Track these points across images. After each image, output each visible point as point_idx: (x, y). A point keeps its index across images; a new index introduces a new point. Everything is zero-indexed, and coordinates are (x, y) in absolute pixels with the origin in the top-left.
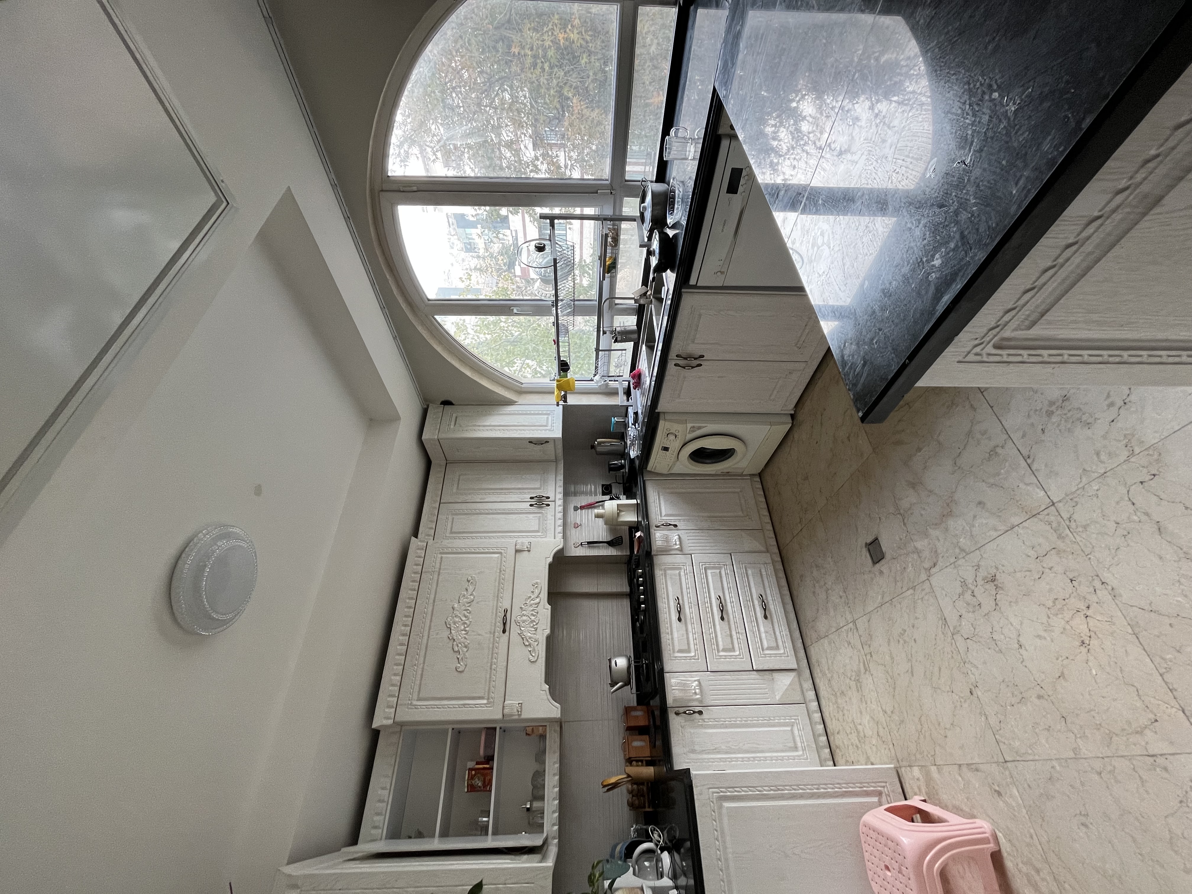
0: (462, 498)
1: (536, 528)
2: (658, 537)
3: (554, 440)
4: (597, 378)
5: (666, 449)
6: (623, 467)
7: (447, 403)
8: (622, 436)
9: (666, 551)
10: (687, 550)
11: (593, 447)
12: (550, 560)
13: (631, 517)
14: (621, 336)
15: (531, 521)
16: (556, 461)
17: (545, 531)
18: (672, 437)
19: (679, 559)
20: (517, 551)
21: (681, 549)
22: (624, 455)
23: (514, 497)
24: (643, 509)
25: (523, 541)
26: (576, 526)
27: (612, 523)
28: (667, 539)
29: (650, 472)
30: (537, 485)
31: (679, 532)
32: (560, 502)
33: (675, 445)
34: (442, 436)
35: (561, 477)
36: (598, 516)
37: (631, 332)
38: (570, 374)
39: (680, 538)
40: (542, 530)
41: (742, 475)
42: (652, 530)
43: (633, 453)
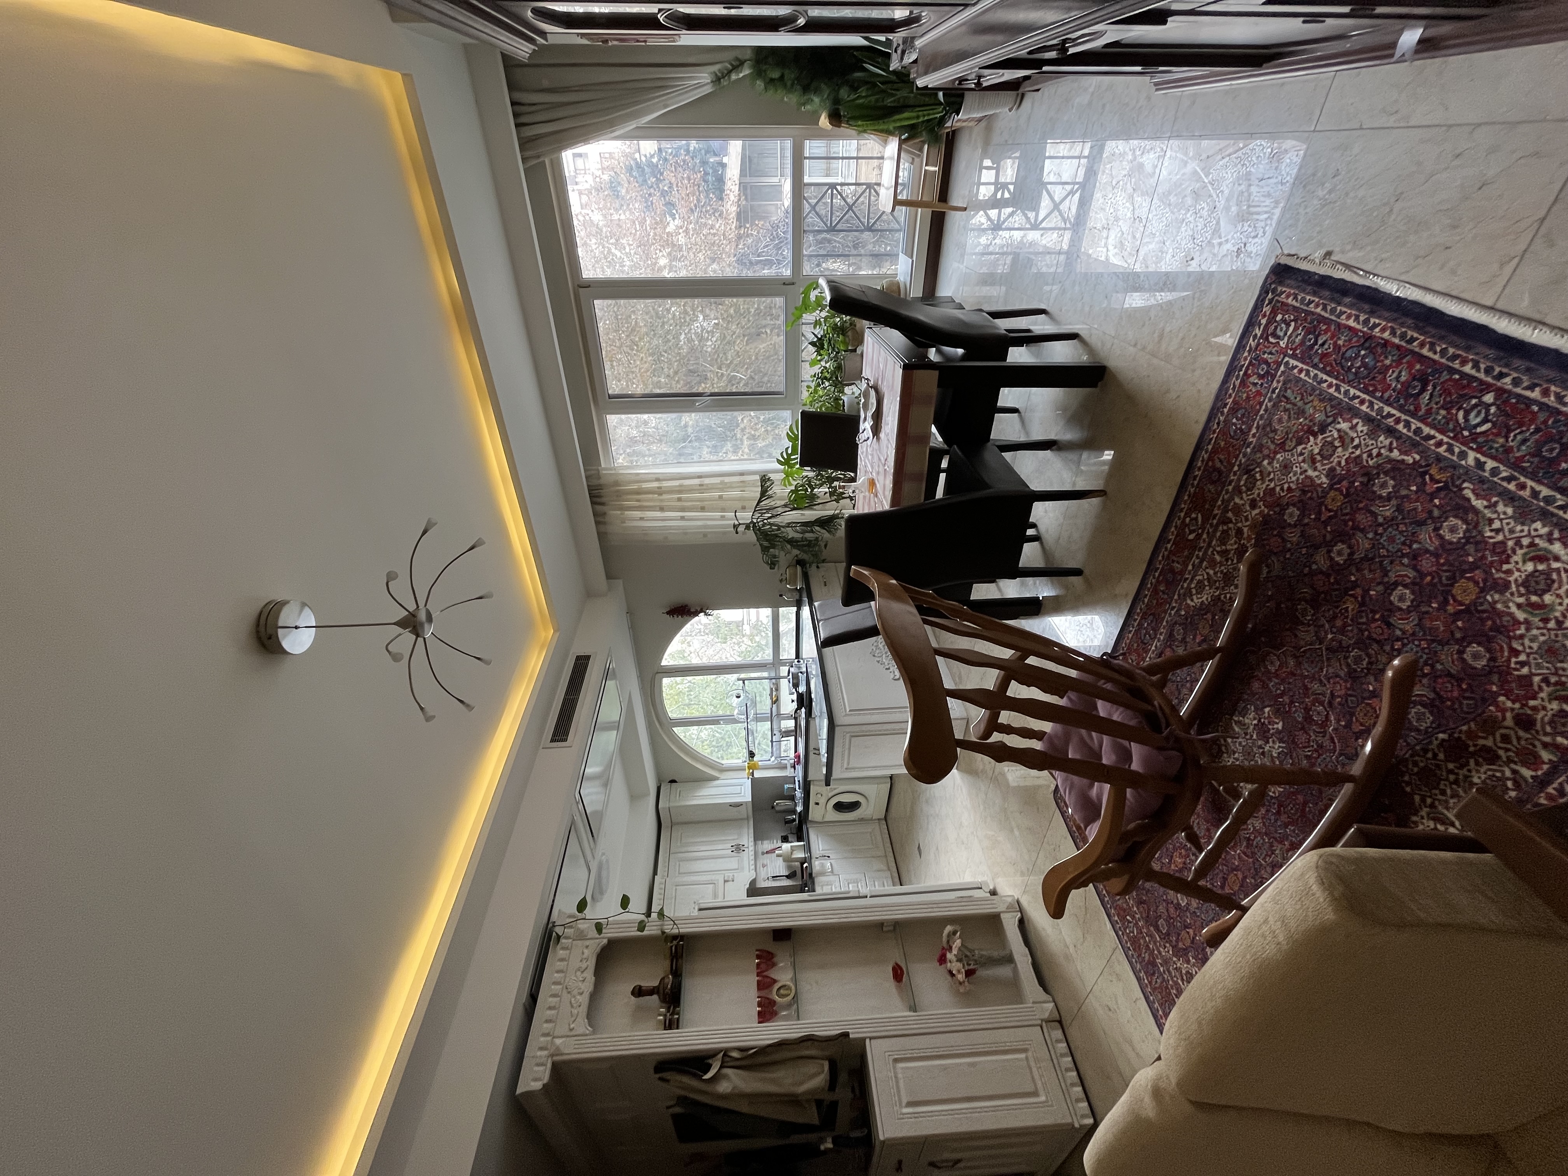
0: (683, 850)
1: (736, 867)
2: (817, 865)
3: (746, 803)
4: (773, 759)
5: (817, 804)
6: (794, 820)
7: (673, 781)
8: (792, 798)
9: (823, 873)
10: (835, 872)
11: (773, 807)
12: (748, 886)
13: (801, 855)
14: (786, 734)
15: (732, 863)
16: (748, 819)
17: (742, 869)
18: (819, 796)
19: (832, 878)
20: (725, 881)
21: (832, 872)
22: (794, 812)
23: (720, 847)
24: (808, 848)
25: (728, 875)
26: (764, 866)
27: (788, 859)
28: (822, 865)
29: (811, 821)
30: (736, 837)
31: (832, 861)
32: (752, 848)
33: (822, 801)
34: (672, 804)
35: (752, 831)
36: (778, 856)
37: (792, 731)
38: (755, 759)
39: (831, 865)
40: (740, 869)
41: (872, 819)
42: (813, 860)
43: (799, 809)
